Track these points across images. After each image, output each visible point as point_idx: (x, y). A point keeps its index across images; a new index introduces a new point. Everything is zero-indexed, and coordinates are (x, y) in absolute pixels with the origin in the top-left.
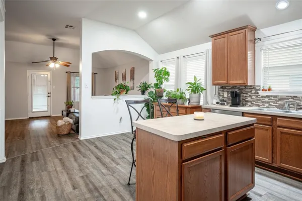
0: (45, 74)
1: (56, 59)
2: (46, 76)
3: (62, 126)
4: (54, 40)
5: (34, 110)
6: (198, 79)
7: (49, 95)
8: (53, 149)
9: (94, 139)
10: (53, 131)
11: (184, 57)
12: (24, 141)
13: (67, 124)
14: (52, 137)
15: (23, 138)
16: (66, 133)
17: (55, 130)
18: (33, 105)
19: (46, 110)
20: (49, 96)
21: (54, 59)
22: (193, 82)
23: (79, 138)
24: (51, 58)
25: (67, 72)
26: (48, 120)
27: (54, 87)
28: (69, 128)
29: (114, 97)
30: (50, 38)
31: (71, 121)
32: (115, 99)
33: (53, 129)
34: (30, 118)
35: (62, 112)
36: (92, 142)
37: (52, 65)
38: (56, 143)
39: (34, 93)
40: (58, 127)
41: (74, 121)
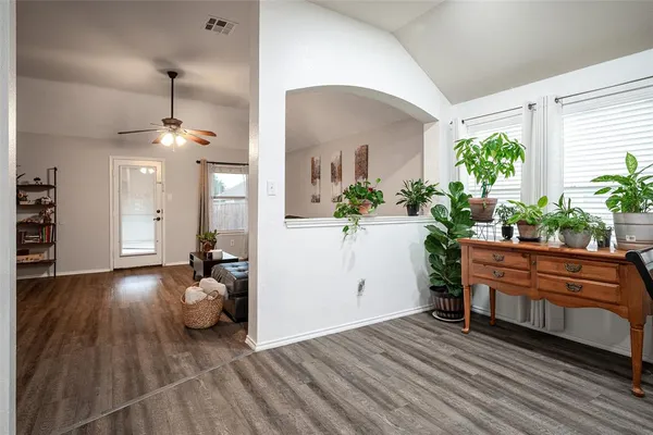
0: (149, 167)
1: (178, 123)
2: (151, 171)
3: (198, 304)
4: (173, 75)
5: (124, 252)
6: (640, 166)
7: (159, 215)
8: (180, 395)
9: (291, 346)
10: (172, 312)
11: (557, 100)
12: (92, 351)
13: (211, 298)
14: (172, 340)
15: (93, 339)
16: (208, 324)
17: (176, 312)
18: (124, 239)
19: (153, 251)
20: (158, 219)
21: (172, 123)
22: (625, 173)
23: (247, 341)
24: (166, 122)
25: (198, 162)
26: (159, 277)
27: (170, 197)
28: (216, 309)
29: (344, 221)
30: (162, 71)
31: (221, 288)
32: (346, 229)
33: (173, 308)
34: (115, 270)
35: (192, 257)
36: (293, 364)
37: (167, 139)
38: (184, 364)
39: (125, 210)
40: (186, 307)
41: (228, 288)
